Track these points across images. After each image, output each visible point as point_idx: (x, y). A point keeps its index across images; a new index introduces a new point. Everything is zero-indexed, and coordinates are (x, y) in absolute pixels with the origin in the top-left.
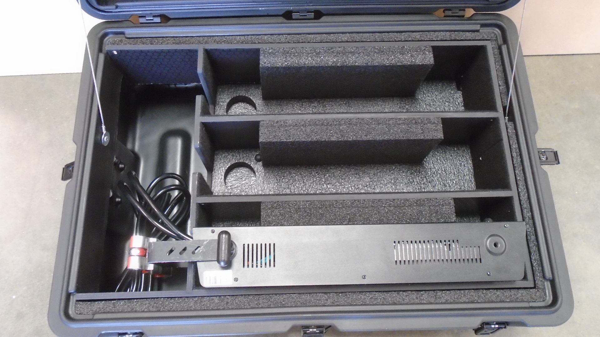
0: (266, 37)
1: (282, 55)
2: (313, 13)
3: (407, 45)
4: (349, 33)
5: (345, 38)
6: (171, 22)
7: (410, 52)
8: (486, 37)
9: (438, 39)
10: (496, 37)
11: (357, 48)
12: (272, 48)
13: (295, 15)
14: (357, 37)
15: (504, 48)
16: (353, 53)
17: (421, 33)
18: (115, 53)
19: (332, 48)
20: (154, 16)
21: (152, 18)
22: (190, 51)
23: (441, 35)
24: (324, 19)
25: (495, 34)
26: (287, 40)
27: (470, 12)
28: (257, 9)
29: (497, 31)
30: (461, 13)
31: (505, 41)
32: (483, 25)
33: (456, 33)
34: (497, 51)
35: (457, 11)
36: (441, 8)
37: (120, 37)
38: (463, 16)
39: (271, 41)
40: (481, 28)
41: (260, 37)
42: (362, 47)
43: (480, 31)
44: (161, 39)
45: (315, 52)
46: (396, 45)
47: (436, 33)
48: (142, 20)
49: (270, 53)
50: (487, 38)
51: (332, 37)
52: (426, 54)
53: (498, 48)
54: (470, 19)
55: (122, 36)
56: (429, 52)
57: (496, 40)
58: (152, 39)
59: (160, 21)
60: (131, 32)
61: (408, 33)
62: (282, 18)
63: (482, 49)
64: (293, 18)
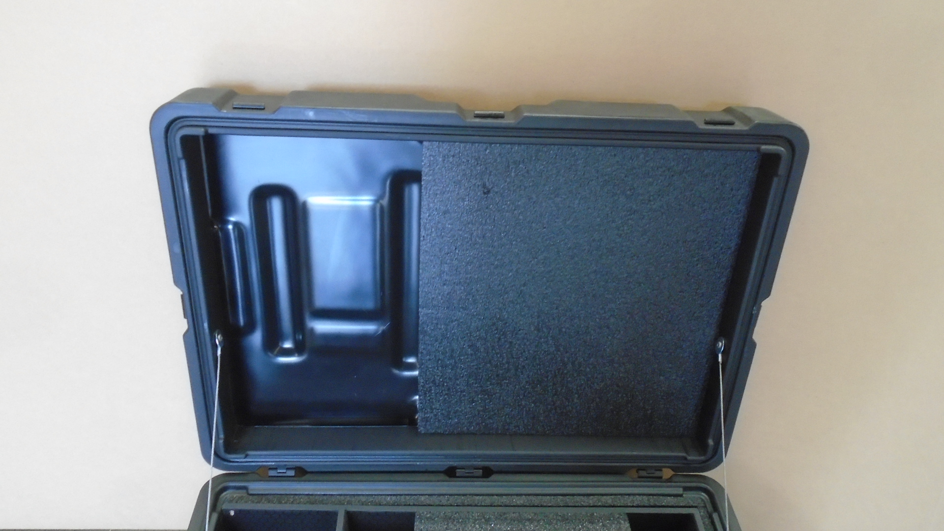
0: (423, 498)
1: (443, 521)
2: (481, 471)
3: (597, 512)
4: (526, 495)
5: (520, 501)
6: (307, 477)
7: (601, 521)
8: (692, 504)
9: (635, 505)
10: (705, 503)
11: (535, 514)
12: (430, 512)
13: (459, 472)
14: (536, 500)
15: (715, 516)
16: (531, 521)
17: (613, 497)
18: (232, 513)
19: (505, 514)
20: (288, 469)
21: (285, 471)
22: (327, 513)
23: (638, 500)
24: (494, 477)
25: (703, 500)
26: (449, 502)
27: (667, 473)
28: (414, 463)
29: (704, 496)
30: (658, 474)
31: (715, 508)
32: (686, 489)
33: (655, 497)
34: (707, 521)
35: (653, 471)
36: (633, 467)
37: (242, 493)
38: (661, 478)
39: (428, 502)
40: (685, 492)
41: (416, 497)
42: (542, 513)
43: (684, 495)
44: (292, 496)
45: (484, 518)
46: (584, 511)
47: (631, 497)
48: (272, 473)
49: (427, 519)
50: (694, 505)
51: (505, 500)
52: (620, 523)
53: (708, 515)
54: (669, 480)
55: (245, 491)
56: (625, 520)
57: (705, 507)
58: (280, 498)
59: (293, 475)
60: (257, 487)
61: (597, 497)
62: (442, 474)
63: (690, 518)
64: (457, 475)
